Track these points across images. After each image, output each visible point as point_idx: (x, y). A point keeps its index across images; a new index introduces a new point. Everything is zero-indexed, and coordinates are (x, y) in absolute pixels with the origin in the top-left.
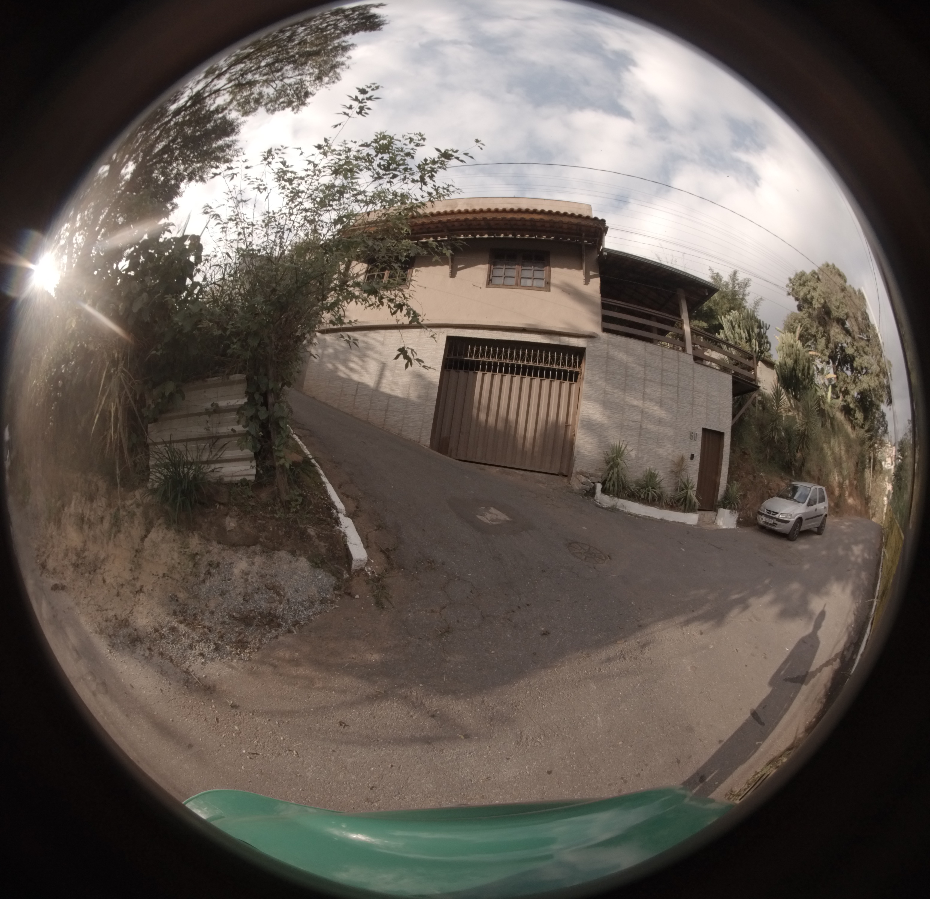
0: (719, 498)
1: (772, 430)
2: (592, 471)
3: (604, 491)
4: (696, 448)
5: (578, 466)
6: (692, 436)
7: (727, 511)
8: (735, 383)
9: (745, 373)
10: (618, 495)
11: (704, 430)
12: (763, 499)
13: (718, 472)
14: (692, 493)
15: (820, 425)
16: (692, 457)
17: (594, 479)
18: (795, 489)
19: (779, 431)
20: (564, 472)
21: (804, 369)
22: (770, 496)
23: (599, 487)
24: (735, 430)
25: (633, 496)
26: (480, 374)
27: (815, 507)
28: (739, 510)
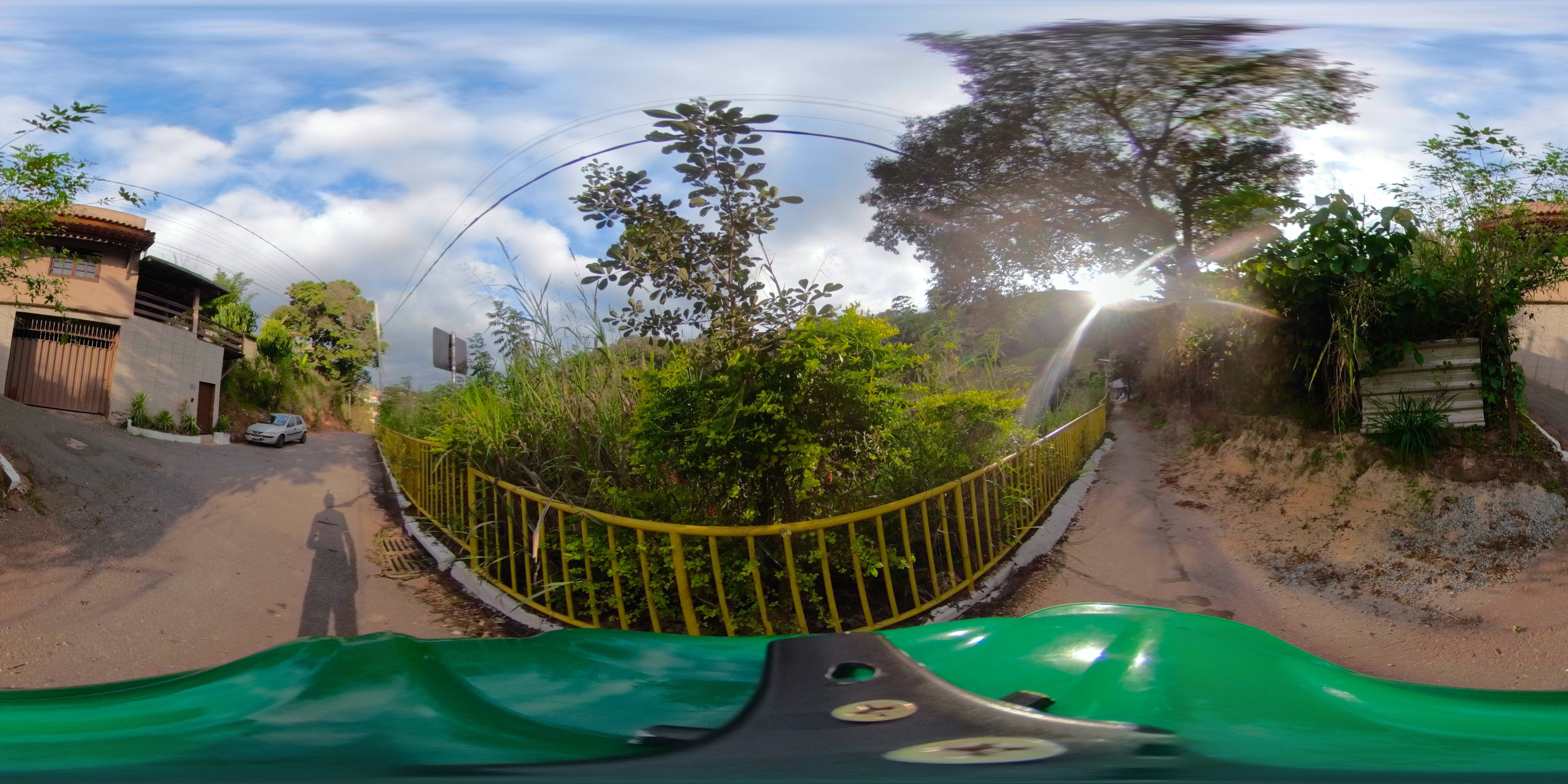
0: (214, 425)
1: (251, 382)
2: (123, 411)
3: (133, 424)
4: (195, 394)
5: (113, 408)
6: (192, 387)
7: (221, 434)
8: (225, 352)
9: (235, 346)
10: (143, 427)
11: (201, 383)
12: (246, 425)
13: (211, 410)
14: (194, 423)
15: (293, 378)
16: (192, 400)
17: (126, 417)
18: (273, 419)
19: (256, 383)
20: (102, 412)
21: (283, 343)
22: (252, 424)
23: (130, 422)
24: (222, 381)
25: (154, 427)
26: (40, 341)
27: (293, 428)
28: (231, 433)
